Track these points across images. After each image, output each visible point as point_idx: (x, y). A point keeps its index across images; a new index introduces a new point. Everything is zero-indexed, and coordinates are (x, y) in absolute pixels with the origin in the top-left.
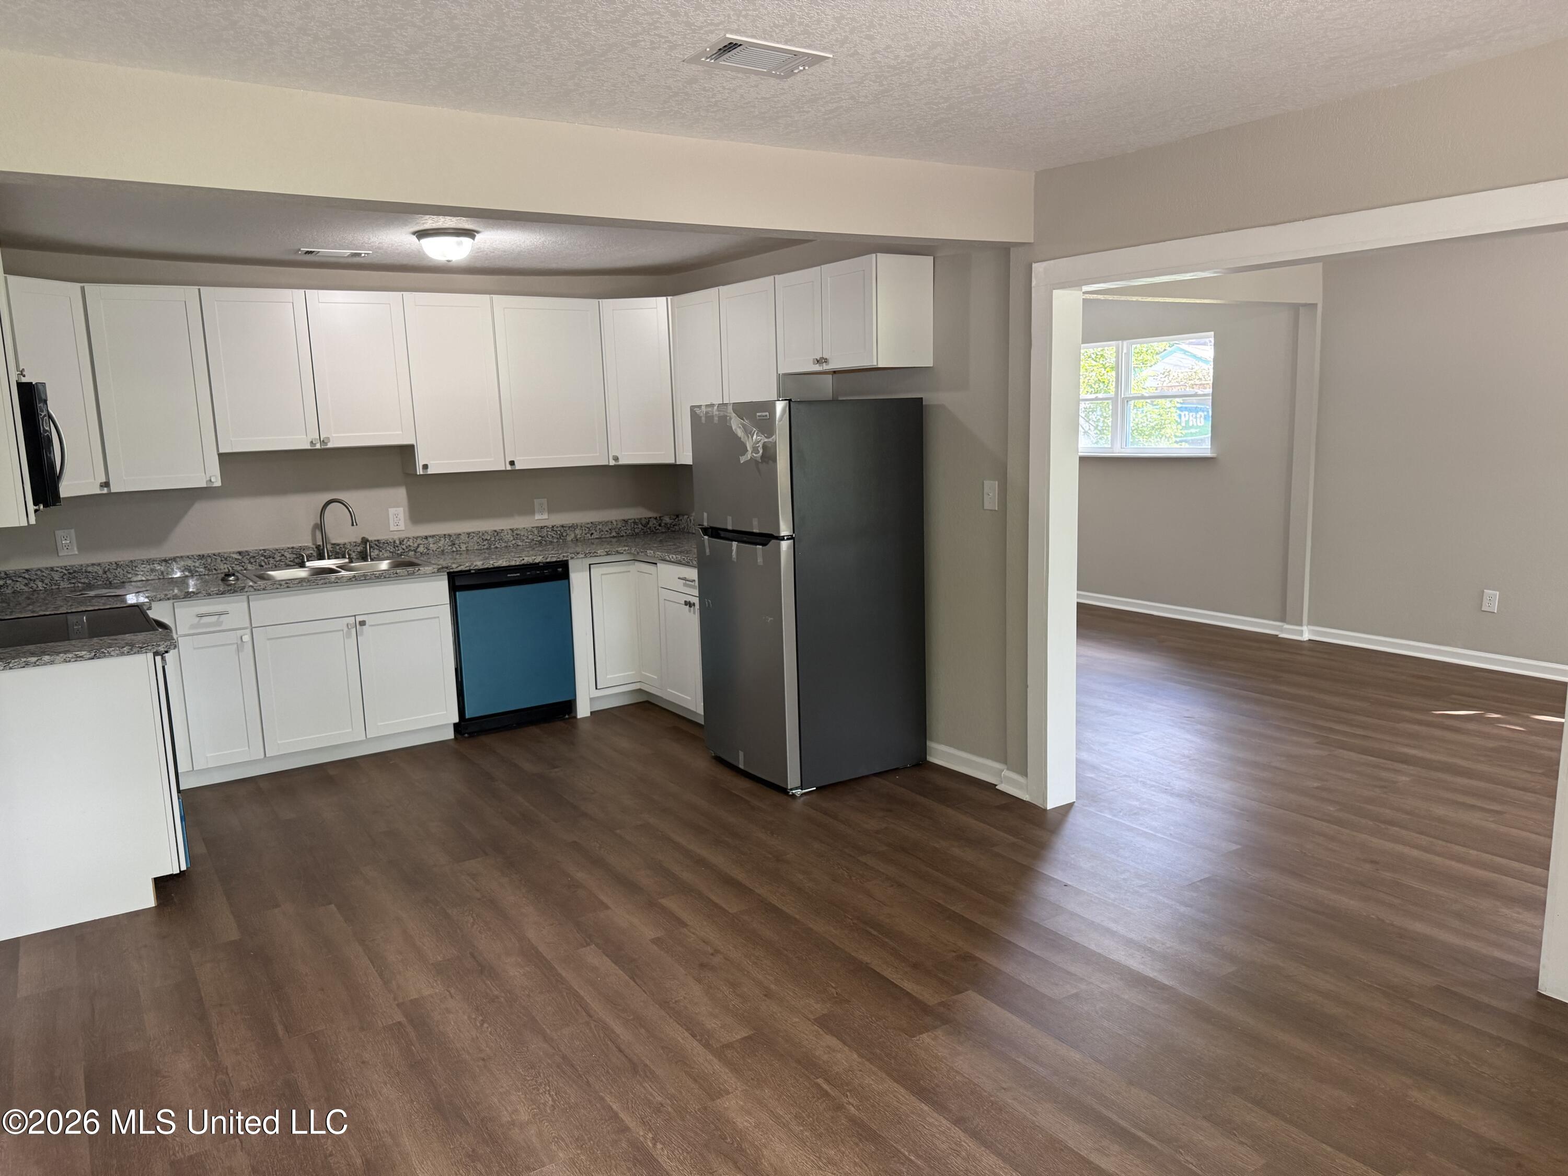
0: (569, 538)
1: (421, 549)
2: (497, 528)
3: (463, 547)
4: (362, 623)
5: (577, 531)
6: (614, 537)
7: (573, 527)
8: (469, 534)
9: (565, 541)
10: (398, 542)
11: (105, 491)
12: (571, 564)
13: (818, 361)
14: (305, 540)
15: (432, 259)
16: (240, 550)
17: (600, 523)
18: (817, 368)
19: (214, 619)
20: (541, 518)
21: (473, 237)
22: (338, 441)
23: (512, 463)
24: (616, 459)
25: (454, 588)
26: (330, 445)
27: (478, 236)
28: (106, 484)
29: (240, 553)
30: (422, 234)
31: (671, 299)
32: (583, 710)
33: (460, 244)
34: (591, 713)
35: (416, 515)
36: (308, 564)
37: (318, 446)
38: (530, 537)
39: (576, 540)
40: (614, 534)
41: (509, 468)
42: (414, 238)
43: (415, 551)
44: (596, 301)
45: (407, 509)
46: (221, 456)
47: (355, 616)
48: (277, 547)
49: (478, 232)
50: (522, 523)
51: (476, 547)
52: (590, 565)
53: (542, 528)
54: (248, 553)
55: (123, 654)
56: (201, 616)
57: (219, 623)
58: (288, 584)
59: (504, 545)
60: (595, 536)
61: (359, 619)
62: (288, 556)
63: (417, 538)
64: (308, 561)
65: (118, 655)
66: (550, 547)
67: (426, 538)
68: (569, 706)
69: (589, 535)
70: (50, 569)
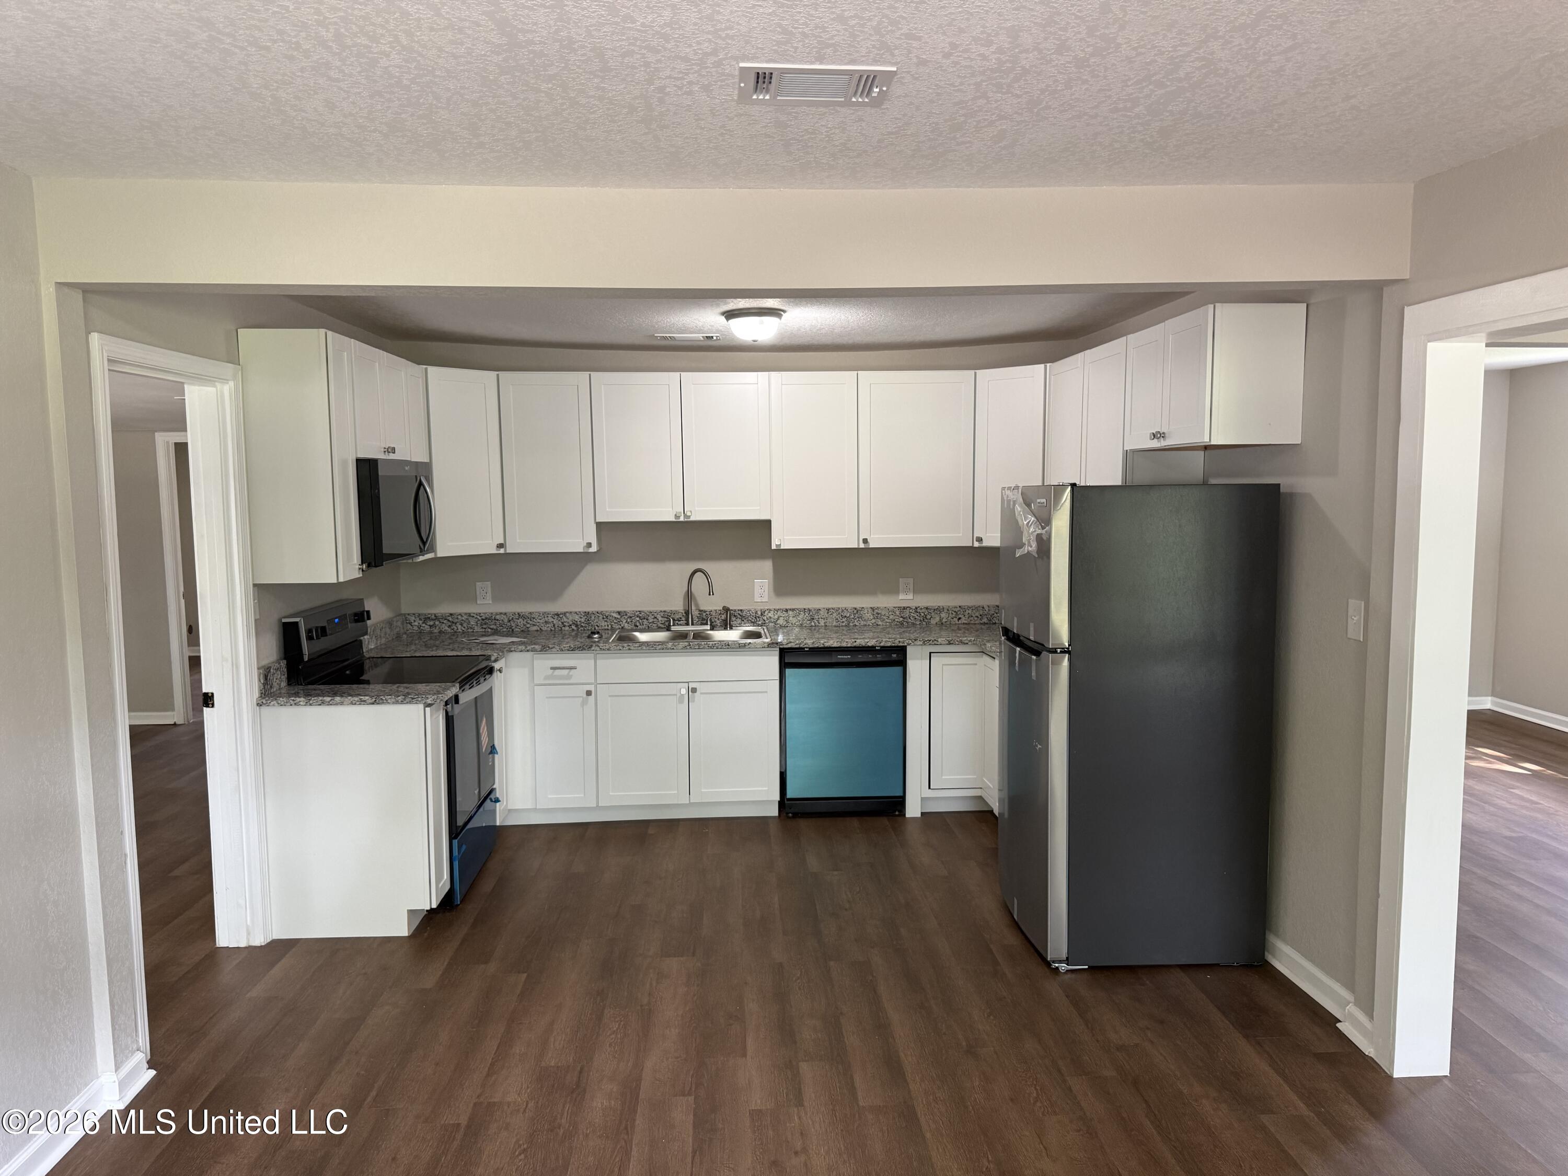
0: (933, 622)
1: (781, 621)
2: (858, 606)
3: (822, 623)
4: (694, 690)
5: (943, 615)
6: (985, 624)
7: (939, 610)
8: (828, 610)
9: (928, 623)
10: (759, 613)
11: (502, 551)
12: (909, 649)
13: (1154, 436)
14: (678, 605)
15: (738, 338)
16: (620, 610)
17: (969, 607)
18: (1155, 444)
19: (565, 672)
20: (906, 598)
21: (780, 316)
22: (699, 514)
23: (865, 541)
24: (980, 540)
25: (784, 665)
26: (692, 519)
27: (784, 315)
28: (500, 546)
29: (619, 613)
30: (730, 315)
31: (1050, 366)
32: (913, 810)
33: (762, 323)
34: (922, 814)
35: (780, 589)
36: (673, 628)
37: (682, 519)
38: (891, 617)
39: (941, 624)
40: (985, 620)
41: (862, 546)
42: (723, 319)
43: (775, 623)
44: (972, 372)
45: (772, 581)
46: (600, 526)
47: (688, 682)
48: (652, 609)
49: (784, 311)
50: (884, 602)
51: (835, 624)
52: (930, 653)
53: (904, 608)
54: (626, 613)
55: (397, 702)
56: (553, 668)
57: (569, 677)
58: (645, 646)
59: (862, 623)
60: (963, 620)
61: (692, 685)
62: (660, 619)
63: (778, 610)
64: (673, 625)
65: (393, 703)
66: (913, 629)
67: (787, 611)
68: (899, 803)
69: (956, 620)
70: (469, 615)
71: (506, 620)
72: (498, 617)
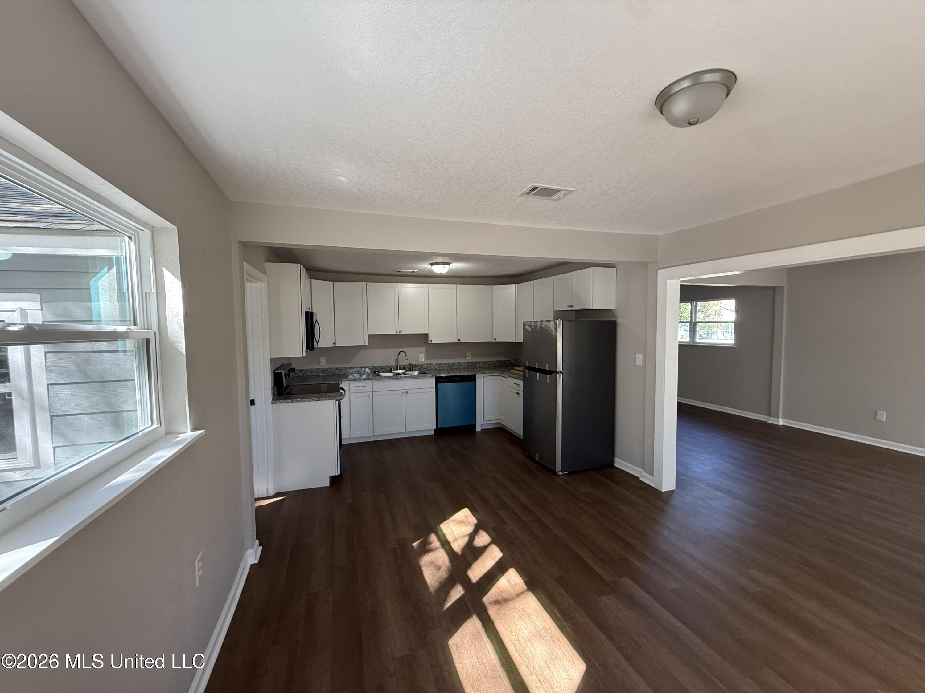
0: (477, 367)
1: (429, 368)
2: (453, 362)
3: (442, 368)
4: (407, 392)
5: (481, 364)
6: (493, 367)
7: (479, 362)
8: (444, 363)
9: (476, 367)
10: (421, 365)
11: (334, 345)
12: (477, 376)
13: (570, 306)
14: (393, 363)
15: (435, 273)
16: (374, 366)
17: (488, 361)
18: (569, 309)
19: (361, 388)
20: (468, 359)
21: (449, 265)
22: (405, 331)
23: (459, 340)
24: (495, 339)
25: (437, 383)
26: (402, 333)
27: (451, 265)
28: (334, 344)
29: (373, 367)
30: (432, 264)
31: (517, 285)
32: (478, 429)
33: (444, 267)
34: (481, 430)
35: (427, 357)
36: (393, 371)
37: (398, 333)
38: (464, 365)
39: (480, 367)
40: (493, 365)
41: (458, 342)
42: (430, 266)
43: (427, 368)
45: (425, 354)
46: (369, 335)
47: (405, 390)
48: (384, 365)
49: (451, 263)
50: (462, 361)
51: (446, 368)
52: (483, 376)
53: (468, 362)
54: (375, 367)
55: (326, 400)
56: (357, 387)
57: (363, 390)
58: (385, 378)
59: (455, 368)
60: (487, 366)
61: (406, 391)
62: (387, 368)
63: (427, 364)
64: (393, 370)
65: (325, 400)
66: (471, 369)
67: (430, 364)
68: (474, 426)
69: (484, 366)
70: (318, 369)
71: (331, 371)
72: (328, 370)
